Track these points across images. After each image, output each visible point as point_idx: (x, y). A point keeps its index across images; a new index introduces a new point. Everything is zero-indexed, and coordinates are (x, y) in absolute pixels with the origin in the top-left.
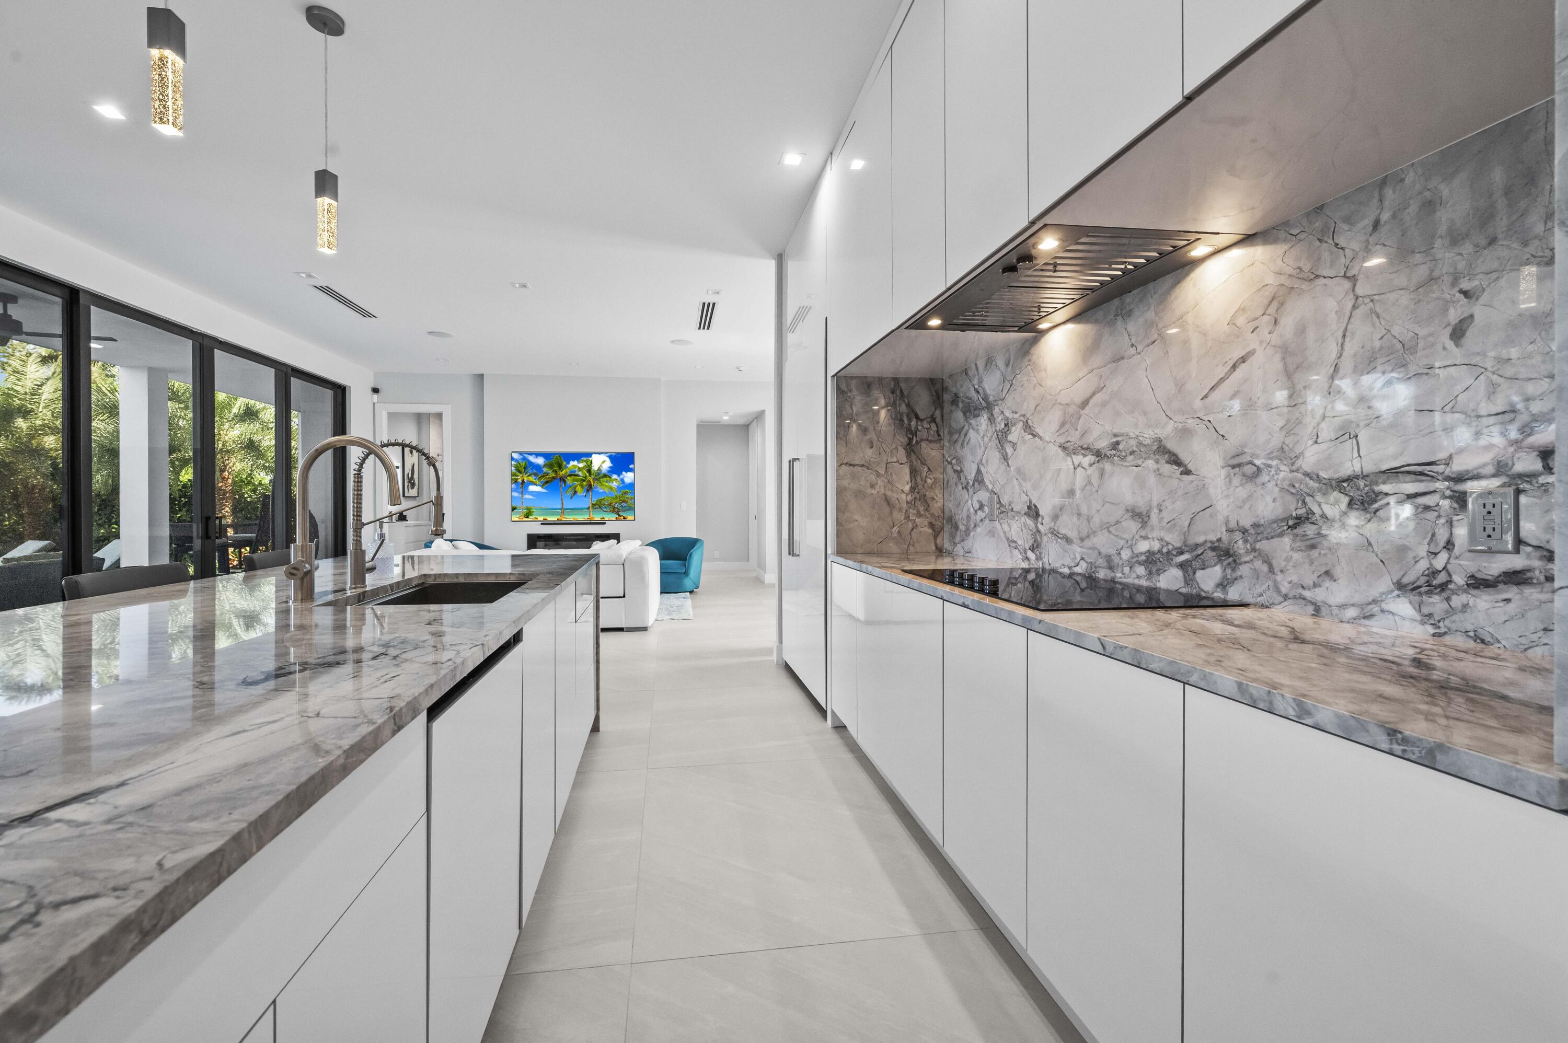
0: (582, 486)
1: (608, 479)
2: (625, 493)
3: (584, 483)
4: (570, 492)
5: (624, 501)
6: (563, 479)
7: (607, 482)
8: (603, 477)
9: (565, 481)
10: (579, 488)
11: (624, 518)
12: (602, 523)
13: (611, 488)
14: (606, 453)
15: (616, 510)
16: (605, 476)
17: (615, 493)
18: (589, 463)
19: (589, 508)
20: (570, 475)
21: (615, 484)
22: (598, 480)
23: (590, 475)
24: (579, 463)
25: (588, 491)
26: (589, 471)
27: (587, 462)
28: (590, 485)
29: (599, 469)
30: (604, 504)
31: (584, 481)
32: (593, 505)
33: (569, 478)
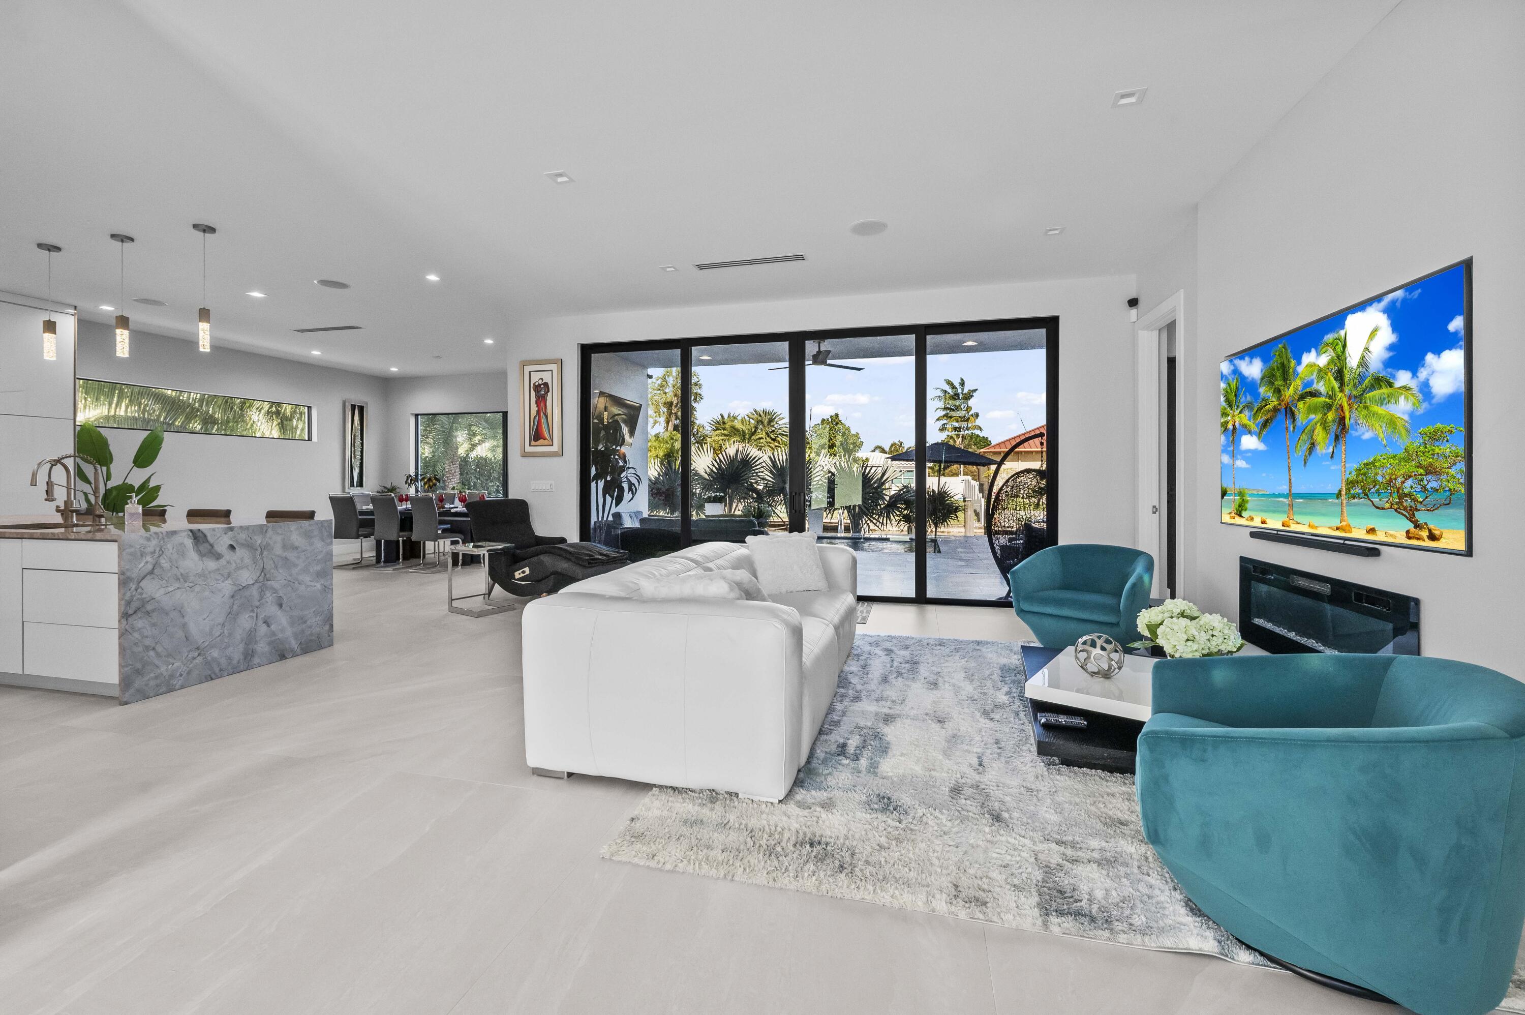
0: (1324, 424)
1: (1385, 391)
2: (1434, 438)
3: (1331, 416)
4: (1302, 448)
5: (1430, 470)
6: (1290, 413)
7: (1381, 401)
8: (1372, 388)
9: (1293, 416)
10: (1320, 435)
11: (1432, 537)
12: (1371, 551)
13: (1392, 422)
14: (1378, 298)
15: (1408, 502)
16: (1378, 382)
17: (1406, 441)
18: (1339, 348)
19: (1339, 495)
20: (1302, 397)
21: (1403, 407)
22: (1359, 398)
23: (1342, 384)
24: (1319, 354)
25: (1337, 438)
26: (1339, 375)
27: (1333, 345)
28: (1342, 419)
29: (1363, 363)
30: (1375, 482)
31: (1329, 407)
32: (1351, 484)
33: (1301, 405)
